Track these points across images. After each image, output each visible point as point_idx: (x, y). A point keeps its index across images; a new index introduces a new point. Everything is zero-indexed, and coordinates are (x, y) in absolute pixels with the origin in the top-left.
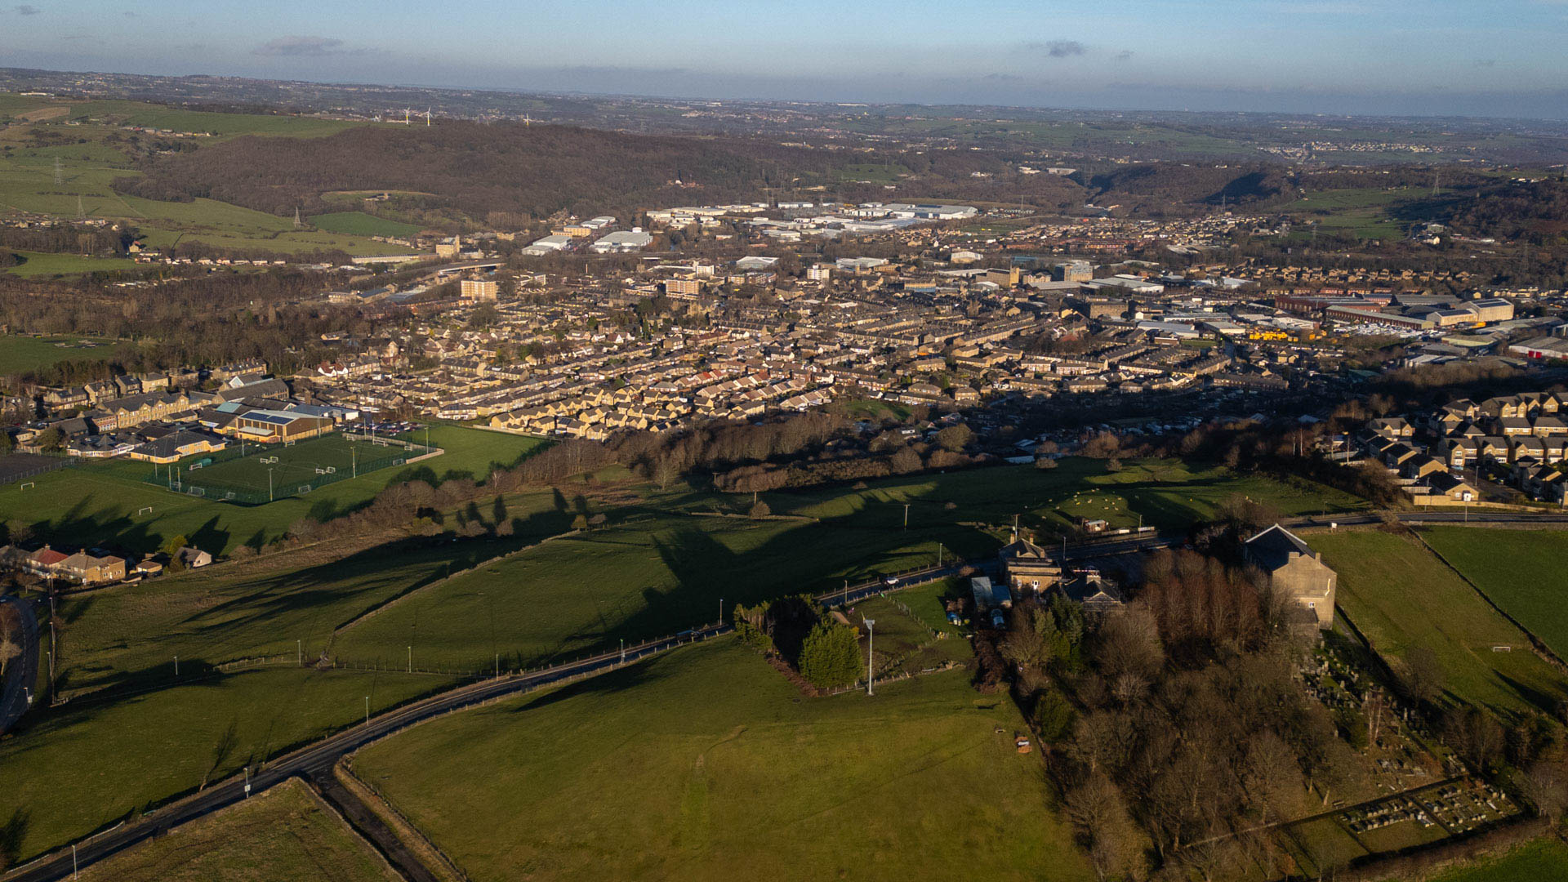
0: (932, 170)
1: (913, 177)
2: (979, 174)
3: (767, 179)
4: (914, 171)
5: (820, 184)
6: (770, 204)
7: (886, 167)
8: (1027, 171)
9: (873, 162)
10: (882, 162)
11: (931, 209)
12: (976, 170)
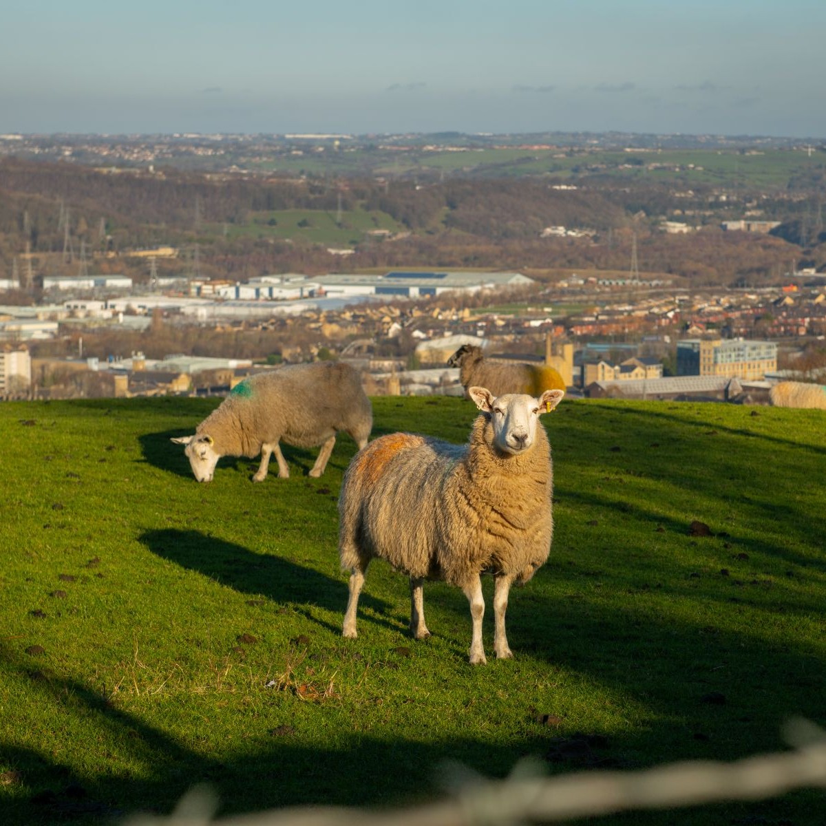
0: (449, 222)
1: (403, 235)
2: (561, 231)
3: (34, 235)
4: (407, 223)
5: (165, 243)
6: (22, 280)
7: (339, 214)
8: (677, 228)
9: (309, 205)
10: (331, 205)
11: (417, 281)
12: (555, 224)
